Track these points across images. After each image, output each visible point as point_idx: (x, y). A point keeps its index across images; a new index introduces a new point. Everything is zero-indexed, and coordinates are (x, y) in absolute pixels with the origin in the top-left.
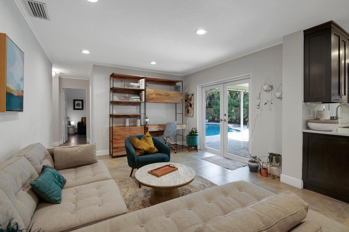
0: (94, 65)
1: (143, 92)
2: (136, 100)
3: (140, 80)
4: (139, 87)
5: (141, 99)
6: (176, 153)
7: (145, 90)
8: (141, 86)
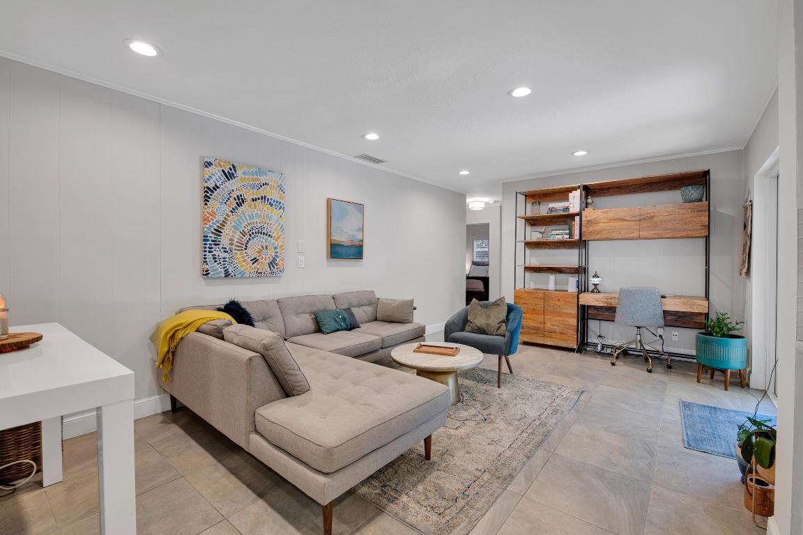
0: (503, 184)
1: (577, 218)
2: (560, 237)
3: (570, 194)
4: (567, 209)
5: (571, 235)
6: (650, 371)
7: (579, 214)
8: (571, 206)
